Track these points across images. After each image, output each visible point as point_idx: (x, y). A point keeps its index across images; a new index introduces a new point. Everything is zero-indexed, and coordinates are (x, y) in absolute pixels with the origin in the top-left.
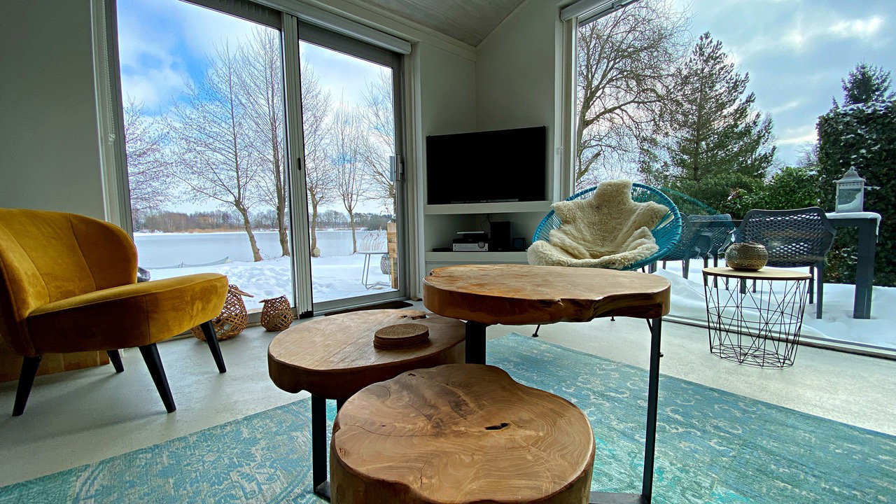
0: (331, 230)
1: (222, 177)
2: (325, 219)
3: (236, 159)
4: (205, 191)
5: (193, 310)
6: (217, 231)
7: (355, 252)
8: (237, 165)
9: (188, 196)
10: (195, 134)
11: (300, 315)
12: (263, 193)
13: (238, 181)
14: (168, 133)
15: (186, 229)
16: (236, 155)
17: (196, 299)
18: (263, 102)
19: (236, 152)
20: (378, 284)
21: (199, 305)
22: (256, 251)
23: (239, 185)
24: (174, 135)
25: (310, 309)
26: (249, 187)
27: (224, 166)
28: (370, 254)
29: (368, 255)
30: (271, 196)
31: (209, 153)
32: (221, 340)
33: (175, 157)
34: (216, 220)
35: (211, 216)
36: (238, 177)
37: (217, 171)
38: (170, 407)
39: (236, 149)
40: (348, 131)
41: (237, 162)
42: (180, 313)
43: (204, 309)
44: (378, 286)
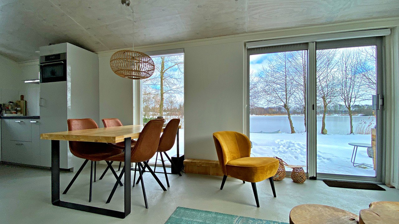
0: (336, 115)
1: (279, 95)
2: (333, 109)
3: (286, 86)
4: (272, 102)
5: (267, 173)
6: (275, 115)
7: (351, 132)
8: (286, 89)
9: (265, 104)
10: (270, 78)
11: (310, 178)
12: (297, 100)
13: (286, 96)
14: (260, 80)
15: (264, 114)
16: (286, 85)
17: (268, 170)
18: (300, 58)
19: (286, 83)
20: (363, 164)
21: (269, 172)
22: (292, 128)
23: (286, 97)
24: (262, 81)
25: (315, 176)
26: (291, 98)
27: (281, 90)
28: (357, 146)
29: (356, 147)
30: (301, 102)
31: (275, 85)
32: (275, 180)
33: (262, 89)
34: (275, 110)
35: (273, 109)
36: (286, 95)
37: (277, 92)
38: (258, 206)
39: (286, 82)
40: (350, 62)
41: (286, 87)
42: (263, 174)
43: (270, 173)
44: (363, 166)
